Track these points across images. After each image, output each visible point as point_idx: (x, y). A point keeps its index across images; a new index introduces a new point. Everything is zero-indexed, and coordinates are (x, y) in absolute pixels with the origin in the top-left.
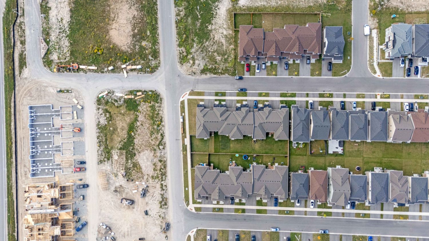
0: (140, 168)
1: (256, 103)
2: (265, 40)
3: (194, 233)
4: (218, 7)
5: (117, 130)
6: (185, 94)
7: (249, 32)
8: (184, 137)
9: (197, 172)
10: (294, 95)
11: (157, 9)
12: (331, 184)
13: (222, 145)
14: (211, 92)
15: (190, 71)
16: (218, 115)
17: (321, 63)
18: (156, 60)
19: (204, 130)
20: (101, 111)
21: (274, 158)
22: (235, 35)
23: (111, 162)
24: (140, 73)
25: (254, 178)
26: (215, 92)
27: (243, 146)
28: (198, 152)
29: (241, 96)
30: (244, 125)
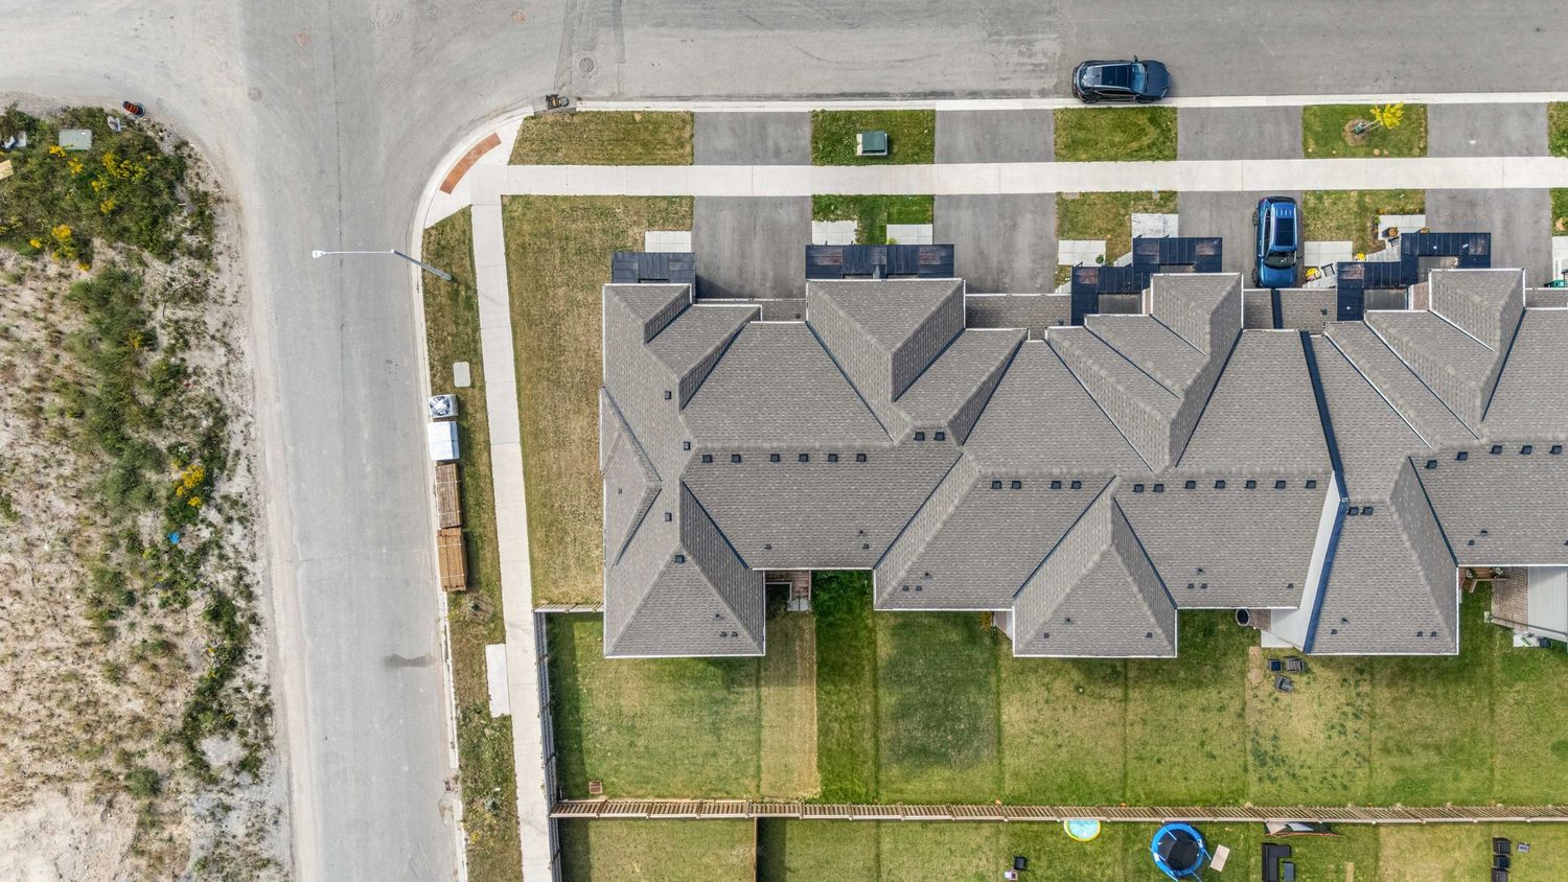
1: (1285, 225)
6: (479, 150)
8: (476, 627)
13: (903, 712)
14: (762, 120)
16: (873, 368)
19: (692, 567)
26: (815, 114)
27: (1145, 722)
28: (641, 792)
29: (1112, 152)
30: (1200, 486)
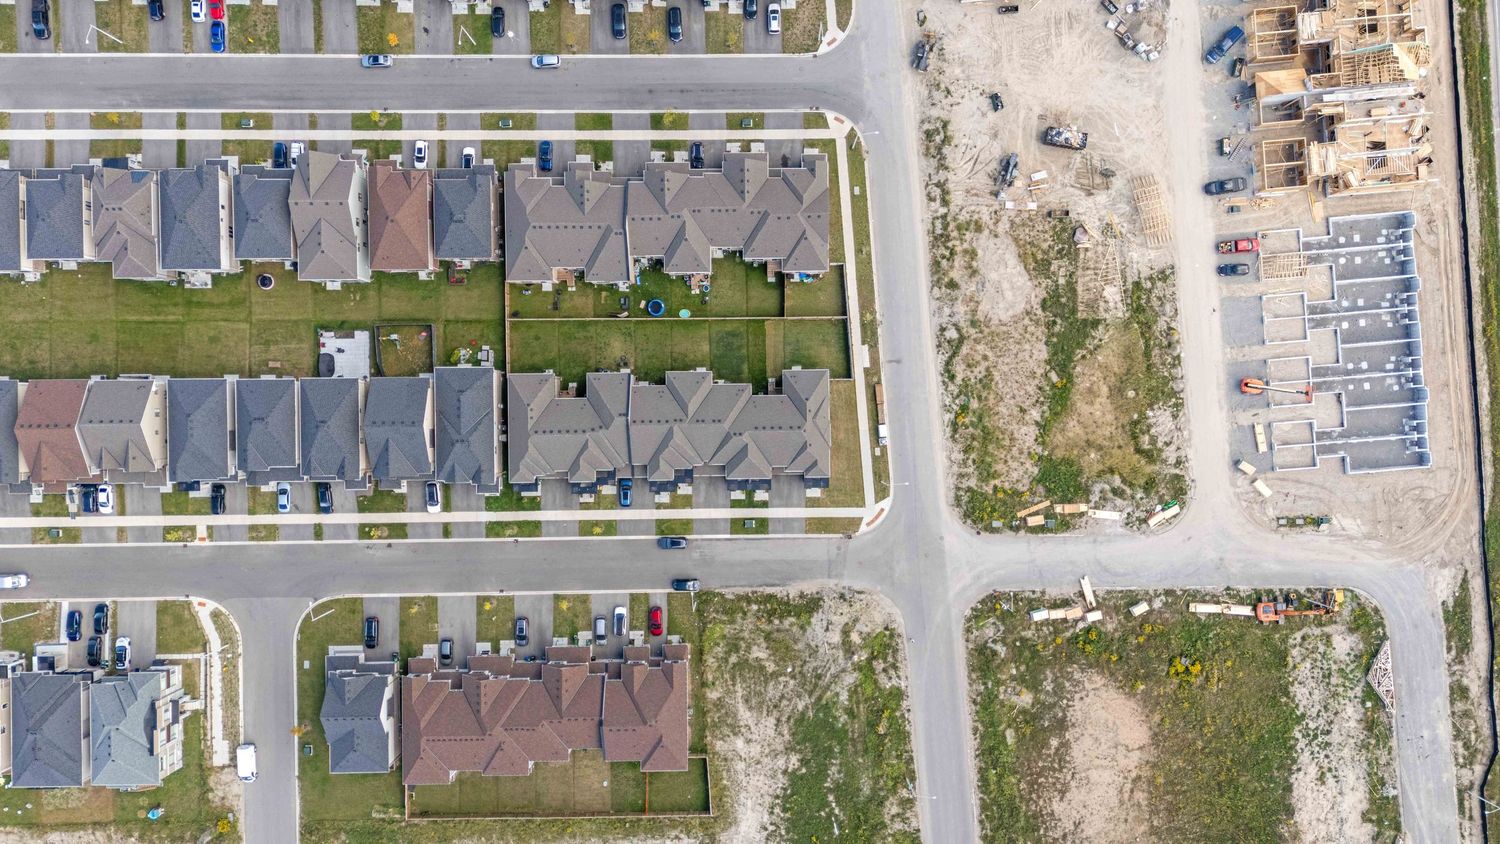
0: (1022, 257)
1: (626, 497)
2: (597, 719)
3: (826, 39)
4: (765, 833)
5: (1110, 390)
6: (873, 521)
7: (655, 748)
8: (872, 372)
9: (823, 250)
10: (494, 529)
11: (981, 822)
12: (358, 224)
13: (740, 348)
14: (784, 532)
15: (857, 606)
16: (753, 454)
17: (401, 643)
18: (981, 642)
19: (803, 397)
20: (1170, 455)
21: (556, 307)
22: (703, 737)
23: (1128, 274)
24: (1034, 592)
25: (621, 237)
26: (768, 533)
27: (665, 345)
29: (675, 522)
30: (665, 421)
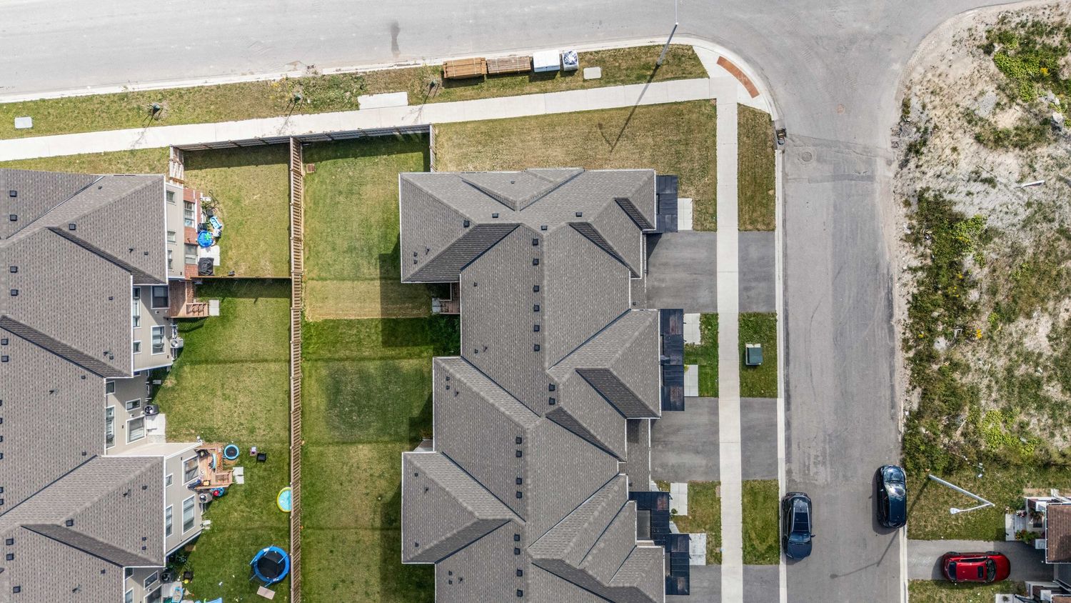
6: (747, 83)
8: (419, 85)
13: (364, 377)
14: (770, 278)
15: (937, 115)
16: (602, 354)
19: (462, 232)
26: (774, 315)
27: (358, 542)
28: (308, 198)
29: (748, 520)
30: (519, 579)
